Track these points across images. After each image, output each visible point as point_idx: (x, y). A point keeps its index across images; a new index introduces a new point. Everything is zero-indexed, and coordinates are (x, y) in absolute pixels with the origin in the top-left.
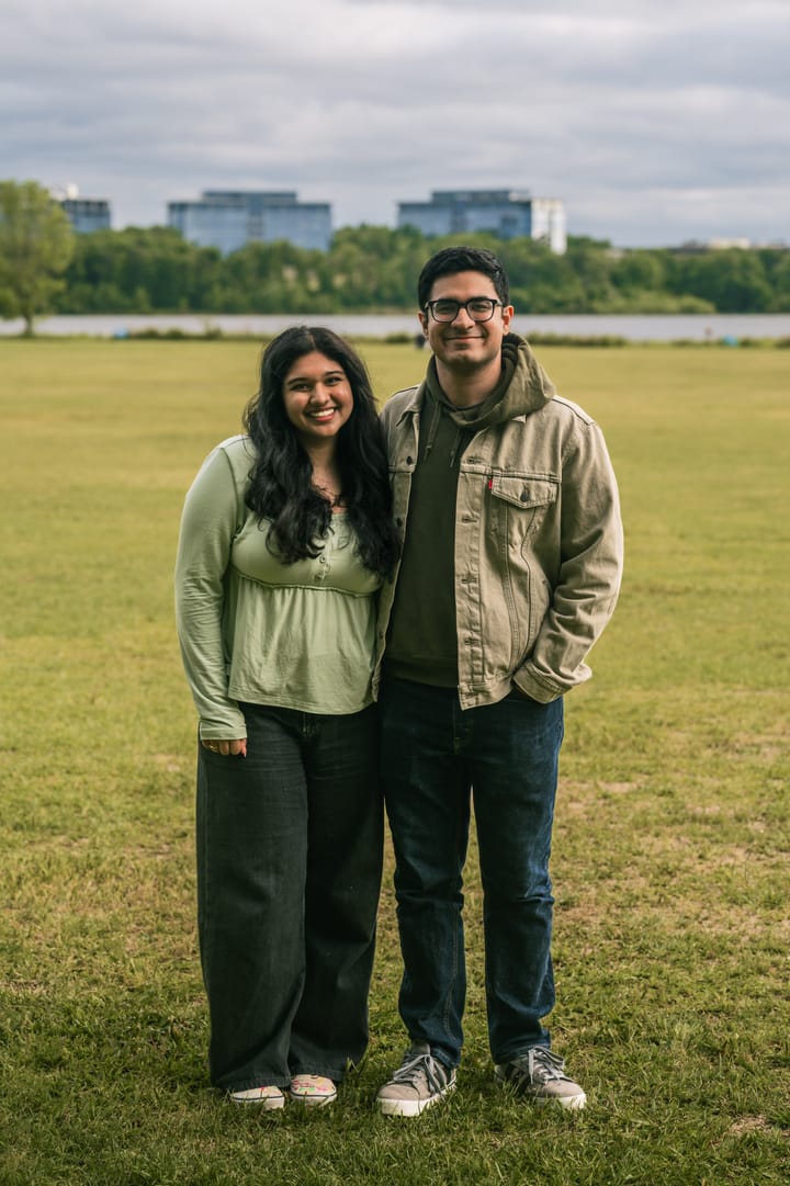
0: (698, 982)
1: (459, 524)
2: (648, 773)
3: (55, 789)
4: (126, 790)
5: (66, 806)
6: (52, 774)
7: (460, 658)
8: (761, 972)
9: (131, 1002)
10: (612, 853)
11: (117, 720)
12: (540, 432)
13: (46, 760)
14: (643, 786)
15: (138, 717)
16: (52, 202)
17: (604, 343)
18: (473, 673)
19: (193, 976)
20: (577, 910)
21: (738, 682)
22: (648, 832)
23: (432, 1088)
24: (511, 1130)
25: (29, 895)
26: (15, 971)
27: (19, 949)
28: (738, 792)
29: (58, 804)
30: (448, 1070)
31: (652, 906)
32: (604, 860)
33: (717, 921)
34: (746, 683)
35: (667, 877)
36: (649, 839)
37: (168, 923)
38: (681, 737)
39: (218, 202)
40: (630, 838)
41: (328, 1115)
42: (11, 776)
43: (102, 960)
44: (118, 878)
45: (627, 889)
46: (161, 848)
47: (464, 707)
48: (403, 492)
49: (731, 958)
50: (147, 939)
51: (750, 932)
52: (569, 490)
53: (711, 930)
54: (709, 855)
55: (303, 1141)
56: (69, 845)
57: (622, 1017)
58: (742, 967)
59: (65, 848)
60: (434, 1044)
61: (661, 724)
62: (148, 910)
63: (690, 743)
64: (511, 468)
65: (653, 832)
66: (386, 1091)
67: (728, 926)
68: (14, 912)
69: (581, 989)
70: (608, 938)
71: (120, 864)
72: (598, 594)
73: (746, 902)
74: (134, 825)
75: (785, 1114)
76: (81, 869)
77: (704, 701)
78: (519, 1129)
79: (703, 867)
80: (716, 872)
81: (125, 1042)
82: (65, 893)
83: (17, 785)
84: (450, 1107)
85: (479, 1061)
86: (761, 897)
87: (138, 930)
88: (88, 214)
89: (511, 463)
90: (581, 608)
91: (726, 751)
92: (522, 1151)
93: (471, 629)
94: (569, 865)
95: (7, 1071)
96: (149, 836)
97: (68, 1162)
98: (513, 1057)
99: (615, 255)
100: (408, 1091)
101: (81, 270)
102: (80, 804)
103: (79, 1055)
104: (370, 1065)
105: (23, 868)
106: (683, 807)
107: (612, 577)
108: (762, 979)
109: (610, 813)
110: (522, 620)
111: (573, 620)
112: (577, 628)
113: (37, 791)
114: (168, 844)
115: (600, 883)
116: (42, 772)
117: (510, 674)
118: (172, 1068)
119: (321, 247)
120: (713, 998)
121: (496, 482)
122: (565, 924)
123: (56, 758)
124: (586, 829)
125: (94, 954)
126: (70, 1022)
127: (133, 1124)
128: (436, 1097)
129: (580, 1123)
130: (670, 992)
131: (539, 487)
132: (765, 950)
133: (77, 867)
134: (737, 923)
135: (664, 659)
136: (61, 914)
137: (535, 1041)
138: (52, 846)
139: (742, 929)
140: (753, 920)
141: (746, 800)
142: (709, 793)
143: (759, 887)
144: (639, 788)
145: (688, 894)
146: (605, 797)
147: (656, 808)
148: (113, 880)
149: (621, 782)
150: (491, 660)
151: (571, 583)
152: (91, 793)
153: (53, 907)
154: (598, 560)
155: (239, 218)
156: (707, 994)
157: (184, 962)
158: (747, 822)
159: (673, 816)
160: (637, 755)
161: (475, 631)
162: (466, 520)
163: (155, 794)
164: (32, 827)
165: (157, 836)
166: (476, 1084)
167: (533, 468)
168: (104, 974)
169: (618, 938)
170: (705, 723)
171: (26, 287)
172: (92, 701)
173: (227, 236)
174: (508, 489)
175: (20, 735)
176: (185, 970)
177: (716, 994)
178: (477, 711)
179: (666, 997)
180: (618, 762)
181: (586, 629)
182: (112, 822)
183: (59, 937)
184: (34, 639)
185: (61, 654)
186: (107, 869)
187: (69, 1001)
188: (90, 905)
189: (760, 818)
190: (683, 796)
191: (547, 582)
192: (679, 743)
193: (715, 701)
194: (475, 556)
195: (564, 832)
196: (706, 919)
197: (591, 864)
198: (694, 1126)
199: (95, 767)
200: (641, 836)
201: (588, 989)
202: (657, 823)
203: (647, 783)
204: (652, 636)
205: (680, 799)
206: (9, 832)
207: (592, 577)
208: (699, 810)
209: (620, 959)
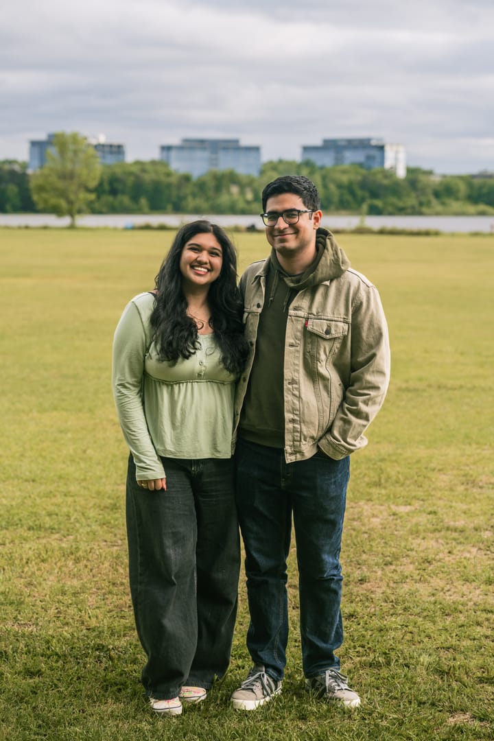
0: (439, 630)
1: (287, 348)
2: (423, 500)
3: (56, 505)
4: (99, 506)
5: (61, 516)
6: (55, 496)
7: (286, 431)
8: (478, 624)
9: (87, 637)
10: (394, 550)
11: (99, 464)
12: (339, 291)
13: (52, 488)
14: (418, 508)
15: (112, 462)
16: (89, 145)
17: (427, 234)
18: (294, 440)
19: (127, 621)
20: (369, 584)
21: (486, 444)
22: (418, 537)
23: (265, 693)
24: (312, 719)
25: (33, 570)
26: (19, 615)
27: (22, 603)
28: (478, 512)
29: (57, 515)
30: (276, 682)
31: (416, 583)
32: (388, 554)
33: (455, 592)
34: (490, 445)
35: (427, 564)
36: (419, 541)
37: (116, 588)
38: (445, 478)
39: (191, 145)
40: (407, 540)
41: (199, 708)
42: (30, 497)
43: (72, 611)
44: (88, 560)
45: (401, 572)
46: (117, 542)
47: (288, 461)
48: (253, 325)
49: (461, 615)
50: (102, 598)
51: (475, 599)
52: (355, 328)
53: (449, 598)
54: (454, 552)
55: (182, 724)
56: (61, 540)
57: (389, 651)
58: (467, 621)
59: (58, 542)
60: (267, 666)
61: (434, 470)
62: (104, 580)
63: (451, 481)
64: (320, 314)
65: (421, 537)
66: (236, 694)
67: (461, 595)
68: (22, 580)
69: (366, 633)
70: (386, 602)
71: (90, 552)
72: (373, 393)
73: (474, 581)
74: (102, 528)
75: (483, 712)
76: (65, 555)
77: (462, 455)
78: (317, 718)
79: (450, 558)
80: (458, 562)
81: (81, 661)
82: (54, 569)
83: (33, 502)
84: (275, 704)
85: (297, 676)
86: (484, 578)
87: (97, 593)
88: (111, 153)
89: (320, 311)
90: (362, 402)
91: (473, 487)
92: (316, 732)
93: (294, 413)
94: (367, 556)
95: (6, 678)
96: (110, 534)
97: (38, 734)
98: (317, 675)
99: (436, 179)
100: (249, 695)
101: (107, 187)
102: (71, 515)
103: (51, 669)
104: (229, 678)
105: (31, 553)
106: (442, 521)
107: (382, 383)
108: (479, 629)
109: (396, 525)
110: (325, 408)
111: (356, 410)
112: (358, 414)
113: (45, 506)
114: (121, 540)
115: (385, 567)
116: (49, 495)
117: (317, 441)
118: (107, 678)
119: (254, 173)
120: (446, 640)
121: (310, 322)
122: (361, 592)
123: (58, 486)
124: (381, 535)
125: (68, 607)
126: (48, 648)
127: (80, 711)
128: (268, 699)
129: (356, 716)
130: (420, 636)
131: (337, 326)
132: (482, 611)
133: (64, 553)
134: (468, 593)
135: (441, 429)
136: (51, 582)
137: (331, 665)
138: (50, 540)
139: (469, 597)
140: (478, 592)
141: (482, 518)
142: (459, 513)
143: (483, 572)
144: (416, 509)
145: (439, 575)
146: (394, 514)
147: (425, 521)
148: (85, 562)
149: (406, 505)
150: (305, 433)
151: (356, 386)
152: (78, 508)
153: (46, 578)
154: (373, 372)
155: (202, 155)
156: (443, 637)
157: (123, 612)
158: (481, 531)
159: (435, 527)
160: (417, 489)
161: (296, 414)
162: (292, 345)
163: (116, 509)
164: (40, 528)
165: (115, 535)
166: (294, 690)
167: (334, 314)
168: (73, 619)
169: (392, 602)
170: (461, 470)
171: (72, 197)
172: (85, 451)
173: (196, 167)
174: (317, 326)
175: (38, 472)
176: (123, 617)
177: (449, 637)
178: (296, 464)
179: (417, 638)
180: (404, 493)
181: (364, 415)
182: (88, 525)
183: (48, 596)
184: (55, 413)
185: (69, 423)
186: (82, 555)
187: (49, 635)
188: (69, 577)
189: (489, 529)
190: (442, 515)
191: (342, 385)
192: (444, 482)
193: (469, 456)
194: (297, 368)
195: (366, 536)
196: (448, 591)
197: (380, 556)
198: (425, 719)
199: (82, 492)
200: (414, 539)
201: (370, 633)
202: (424, 531)
203: (421, 506)
204: (435, 415)
205: (441, 516)
206: (25, 531)
207: (369, 382)
208: (452, 523)
209: (392, 615)
